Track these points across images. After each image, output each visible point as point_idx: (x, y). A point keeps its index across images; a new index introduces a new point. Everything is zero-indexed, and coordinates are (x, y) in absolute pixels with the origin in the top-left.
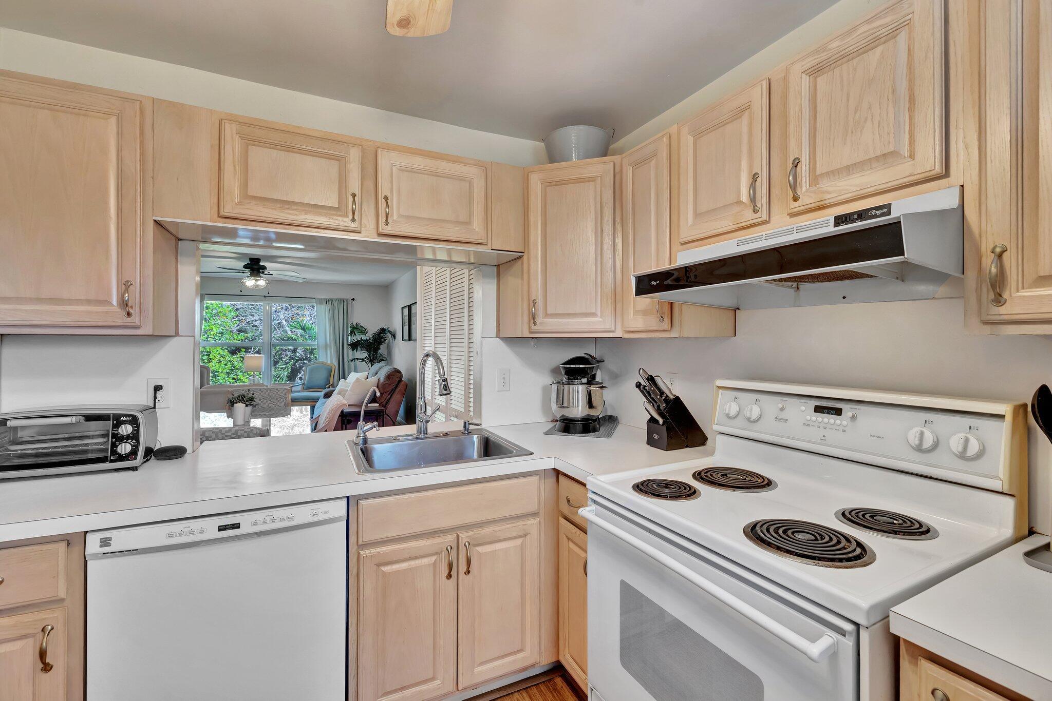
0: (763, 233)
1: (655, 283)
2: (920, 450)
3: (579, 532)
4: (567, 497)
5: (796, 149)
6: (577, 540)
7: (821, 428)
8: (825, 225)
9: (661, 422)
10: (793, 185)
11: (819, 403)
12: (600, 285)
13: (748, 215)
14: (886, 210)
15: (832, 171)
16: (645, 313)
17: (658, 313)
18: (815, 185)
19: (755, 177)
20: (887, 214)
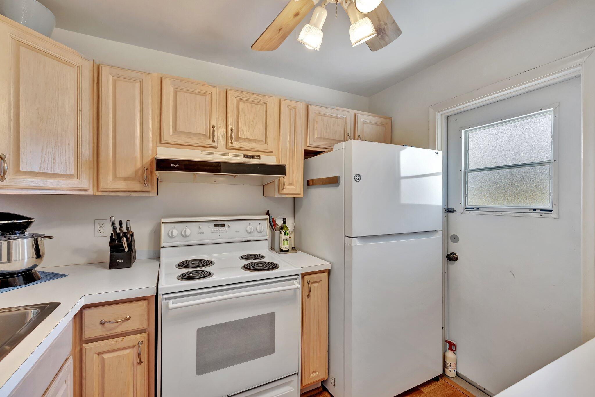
1: (175, 166)
2: (250, 233)
3: (120, 339)
4: (102, 321)
5: (232, 124)
6: (118, 346)
7: (218, 232)
8: (240, 156)
9: (126, 250)
10: (232, 138)
11: (216, 223)
12: (78, 153)
13: (209, 142)
14: (259, 157)
15: (244, 138)
16: (127, 179)
17: (144, 180)
18: (238, 140)
19: (213, 127)
20: (260, 159)
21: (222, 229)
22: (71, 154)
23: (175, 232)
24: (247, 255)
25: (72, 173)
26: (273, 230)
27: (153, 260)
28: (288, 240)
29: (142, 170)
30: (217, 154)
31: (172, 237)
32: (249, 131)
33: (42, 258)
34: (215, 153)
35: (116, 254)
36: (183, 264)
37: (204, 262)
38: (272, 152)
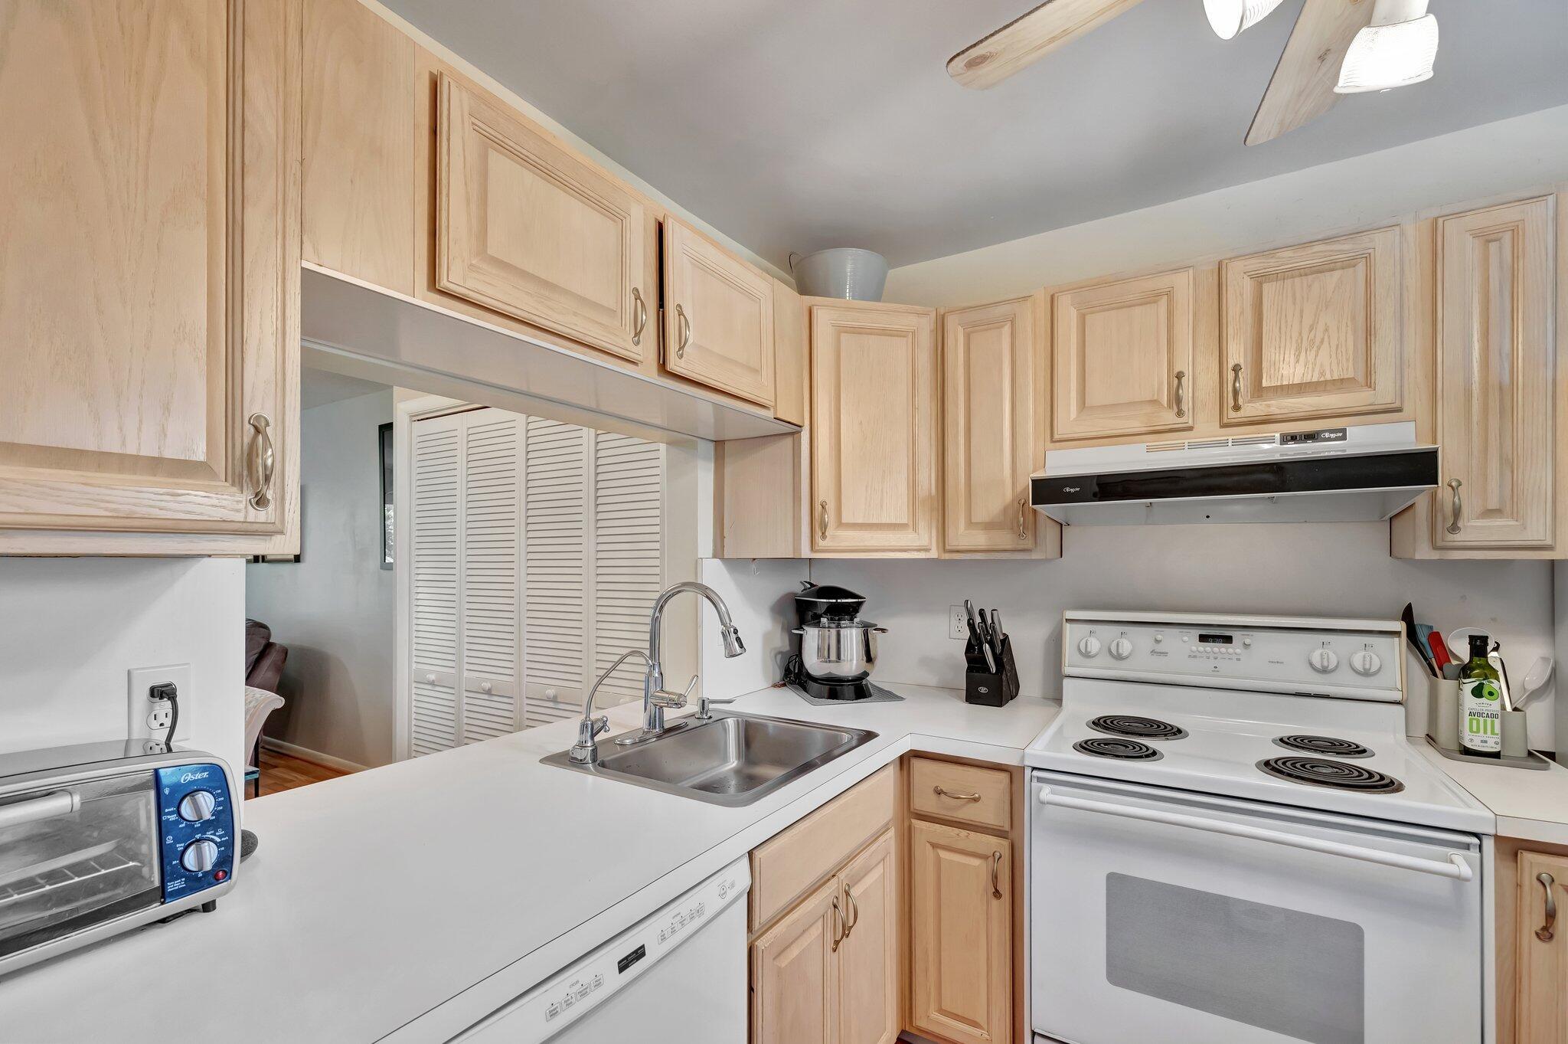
0: (1186, 441)
1: (1072, 490)
2: (1324, 671)
3: (964, 833)
4: (937, 787)
5: (1237, 353)
6: (961, 845)
7: (1211, 658)
8: (1271, 440)
9: (994, 670)
10: (1236, 393)
11: (1204, 632)
12: (913, 485)
13: (1169, 418)
14: (1341, 434)
15: (1282, 386)
16: (989, 526)
17: (1019, 527)
18: (1260, 396)
19: (1179, 376)
20: (1344, 438)
21: (1223, 650)
22: (903, 488)
23: (1094, 645)
24: (1302, 736)
25: (905, 521)
26: (1435, 675)
27: (1050, 702)
28: (1493, 716)
29: (1016, 504)
30: (1191, 446)
31: (1087, 655)
32: (1298, 361)
33: (873, 663)
34: (1186, 444)
35: (976, 674)
36: (1105, 722)
37: (1159, 727)
38: (1399, 410)
